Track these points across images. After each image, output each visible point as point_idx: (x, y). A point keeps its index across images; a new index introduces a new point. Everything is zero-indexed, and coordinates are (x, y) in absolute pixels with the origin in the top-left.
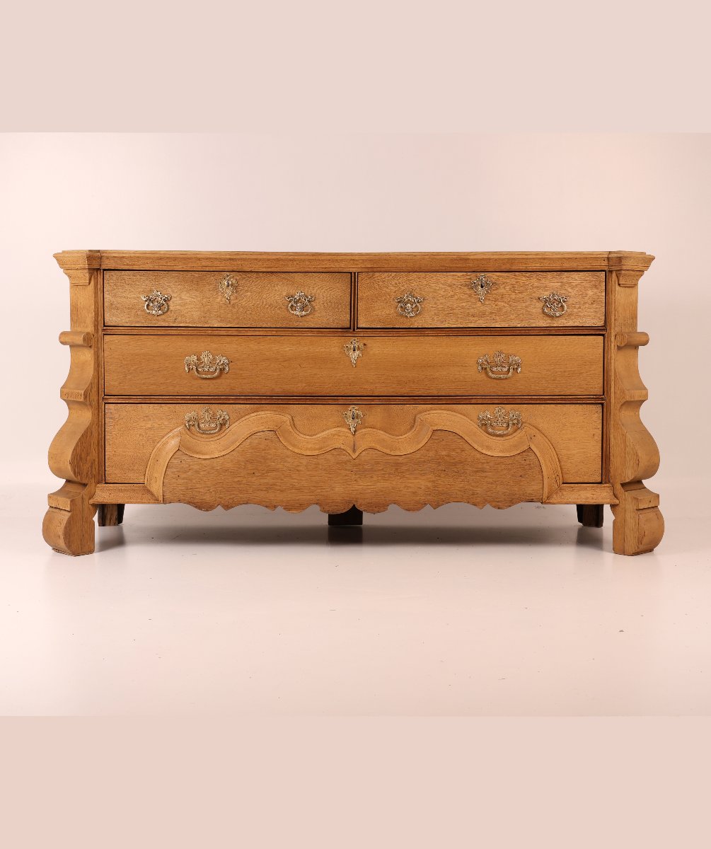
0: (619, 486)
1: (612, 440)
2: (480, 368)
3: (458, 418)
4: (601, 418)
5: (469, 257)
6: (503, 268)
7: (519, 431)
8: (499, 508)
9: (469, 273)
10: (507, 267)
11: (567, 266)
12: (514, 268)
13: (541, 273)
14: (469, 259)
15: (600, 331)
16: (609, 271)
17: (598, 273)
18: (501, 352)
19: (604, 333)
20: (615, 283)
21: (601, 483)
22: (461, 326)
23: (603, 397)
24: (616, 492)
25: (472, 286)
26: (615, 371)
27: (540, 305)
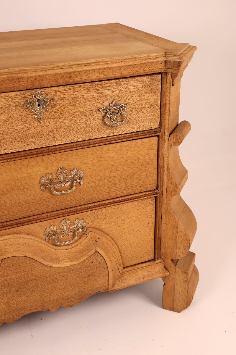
0: (169, 261)
1: (164, 225)
2: (43, 188)
3: (26, 239)
4: (154, 208)
5: (23, 75)
6: (61, 82)
7: (84, 237)
8: (71, 306)
9: (23, 92)
10: (66, 81)
11: (125, 73)
12: (72, 81)
13: (100, 83)
14: (22, 78)
15: (155, 133)
16: (164, 72)
17: (155, 77)
18: (63, 169)
19: (158, 134)
20: (170, 85)
21: (154, 260)
22: (20, 150)
23: (157, 191)
24: (166, 266)
25: (28, 106)
26: (168, 167)
27: (100, 116)
